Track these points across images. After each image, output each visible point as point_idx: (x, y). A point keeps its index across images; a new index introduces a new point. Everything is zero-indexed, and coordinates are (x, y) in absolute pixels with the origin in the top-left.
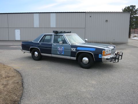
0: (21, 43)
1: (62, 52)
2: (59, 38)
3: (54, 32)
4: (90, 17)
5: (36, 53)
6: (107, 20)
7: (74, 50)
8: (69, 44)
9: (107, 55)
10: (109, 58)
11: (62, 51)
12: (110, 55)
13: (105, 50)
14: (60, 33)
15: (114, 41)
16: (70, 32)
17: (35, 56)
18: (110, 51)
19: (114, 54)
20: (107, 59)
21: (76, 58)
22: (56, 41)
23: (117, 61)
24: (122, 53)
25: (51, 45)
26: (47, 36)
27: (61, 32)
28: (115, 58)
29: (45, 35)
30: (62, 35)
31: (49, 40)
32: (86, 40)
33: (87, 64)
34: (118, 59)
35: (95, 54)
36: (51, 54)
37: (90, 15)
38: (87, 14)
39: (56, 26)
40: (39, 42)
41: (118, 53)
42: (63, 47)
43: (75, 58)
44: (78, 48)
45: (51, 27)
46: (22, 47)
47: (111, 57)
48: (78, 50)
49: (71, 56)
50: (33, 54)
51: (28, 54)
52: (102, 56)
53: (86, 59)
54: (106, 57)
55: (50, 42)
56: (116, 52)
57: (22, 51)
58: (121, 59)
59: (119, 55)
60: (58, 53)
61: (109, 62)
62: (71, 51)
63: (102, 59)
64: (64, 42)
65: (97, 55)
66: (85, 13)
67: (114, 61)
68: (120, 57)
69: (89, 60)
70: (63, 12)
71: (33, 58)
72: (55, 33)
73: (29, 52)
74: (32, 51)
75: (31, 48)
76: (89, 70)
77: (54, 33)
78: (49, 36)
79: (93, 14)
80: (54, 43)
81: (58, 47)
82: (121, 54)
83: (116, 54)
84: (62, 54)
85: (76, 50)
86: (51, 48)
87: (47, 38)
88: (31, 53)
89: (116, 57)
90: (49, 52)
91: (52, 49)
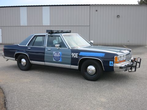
0: (2, 48)
1: (59, 59)
2: (55, 40)
3: (47, 31)
4: (97, 11)
5: (24, 61)
6: (119, 16)
7: (75, 55)
8: (69, 48)
9: (120, 62)
10: (123, 66)
11: (60, 57)
12: (125, 63)
13: (117, 55)
14: (56, 33)
15: (128, 43)
16: (70, 32)
17: (21, 65)
18: (125, 57)
19: (130, 61)
20: (121, 68)
21: (78, 66)
22: (50, 44)
23: (133, 69)
24: (141, 59)
25: (44, 49)
26: (38, 37)
27: (58, 32)
28: (131, 67)
29: (35, 36)
30: (59, 36)
31: (42, 43)
32: (92, 42)
33: (94, 75)
34: (135, 67)
35: (104, 62)
36: (44, 61)
37: (96, 8)
38: (91, 7)
39: (50, 24)
40: (28, 45)
41: (135, 59)
42: (60, 53)
43: (76, 67)
44: (81, 53)
45: (44, 25)
46: (4, 53)
47: (125, 65)
48: (81, 56)
49: (72, 64)
50: (19, 62)
51: (13, 62)
52: (114, 63)
53: (91, 68)
54: (119, 65)
55: (42, 46)
56: (132, 59)
57: (4, 58)
58: (139, 67)
59: (137, 62)
60: (54, 60)
61: (123, 72)
62: (72, 57)
63: (114, 68)
64: (62, 45)
65: (106, 62)
66: (89, 6)
67: (130, 70)
68: (138, 64)
69: (96, 69)
70: (60, 5)
71: (20, 67)
72: (49, 33)
73: (14, 59)
74: (18, 57)
75: (16, 53)
76: (96, 82)
77: (47, 33)
78: (41, 37)
79: (99, 7)
80: (48, 46)
81: (54, 52)
82: (139, 61)
83: (132, 61)
84: (60, 61)
85: (78, 55)
86: (44, 53)
87: (39, 39)
88: (16, 60)
89: (132, 64)
90: (42, 58)
91: (45, 55)
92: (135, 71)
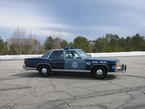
8: (83, 59)
10: (119, 68)
21: (90, 71)
29: (54, 51)
36: (64, 69)
40: (49, 58)
44: (93, 62)
46: (25, 64)
49: (86, 69)
52: (115, 67)
57: (25, 68)
62: (86, 65)
63: (115, 70)
69: (103, 72)
73: (36, 68)
75: (38, 64)
92: (125, 71)
